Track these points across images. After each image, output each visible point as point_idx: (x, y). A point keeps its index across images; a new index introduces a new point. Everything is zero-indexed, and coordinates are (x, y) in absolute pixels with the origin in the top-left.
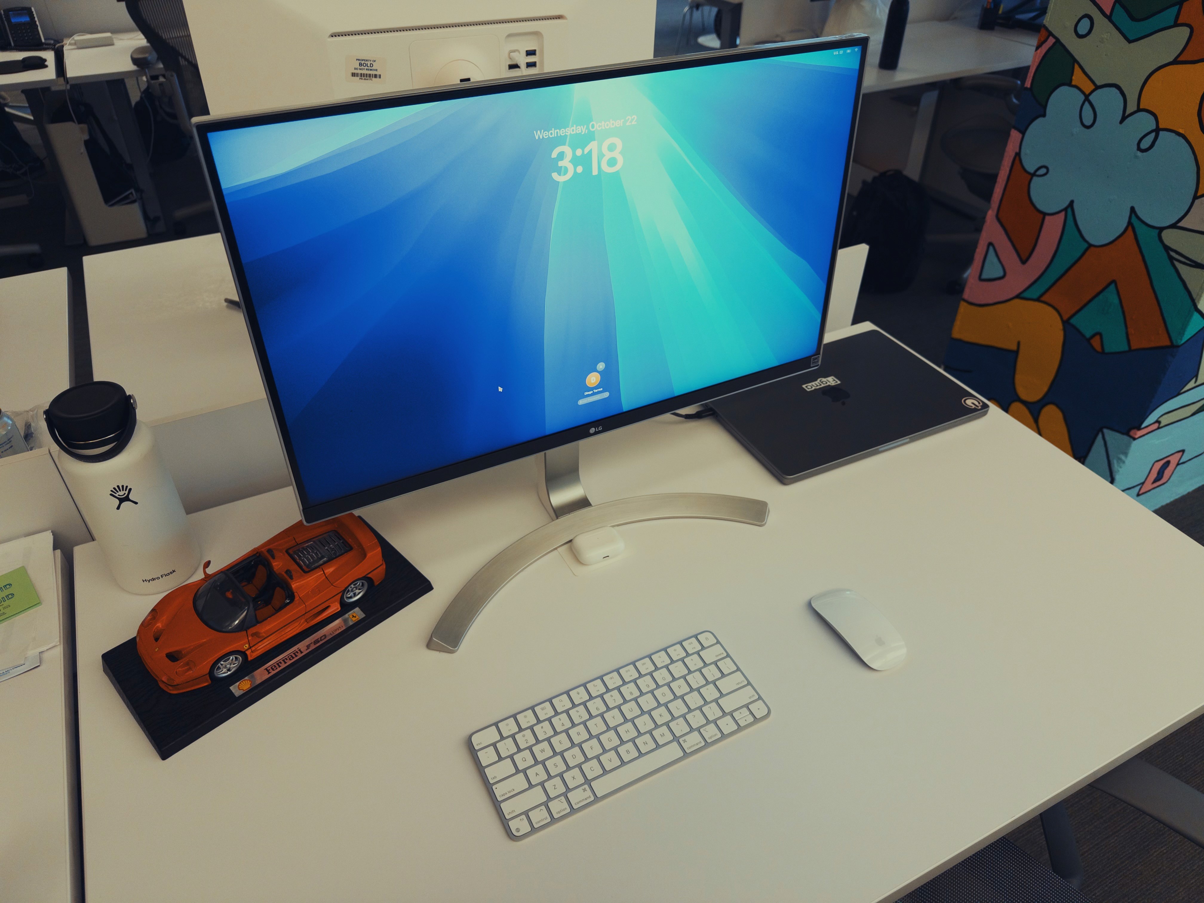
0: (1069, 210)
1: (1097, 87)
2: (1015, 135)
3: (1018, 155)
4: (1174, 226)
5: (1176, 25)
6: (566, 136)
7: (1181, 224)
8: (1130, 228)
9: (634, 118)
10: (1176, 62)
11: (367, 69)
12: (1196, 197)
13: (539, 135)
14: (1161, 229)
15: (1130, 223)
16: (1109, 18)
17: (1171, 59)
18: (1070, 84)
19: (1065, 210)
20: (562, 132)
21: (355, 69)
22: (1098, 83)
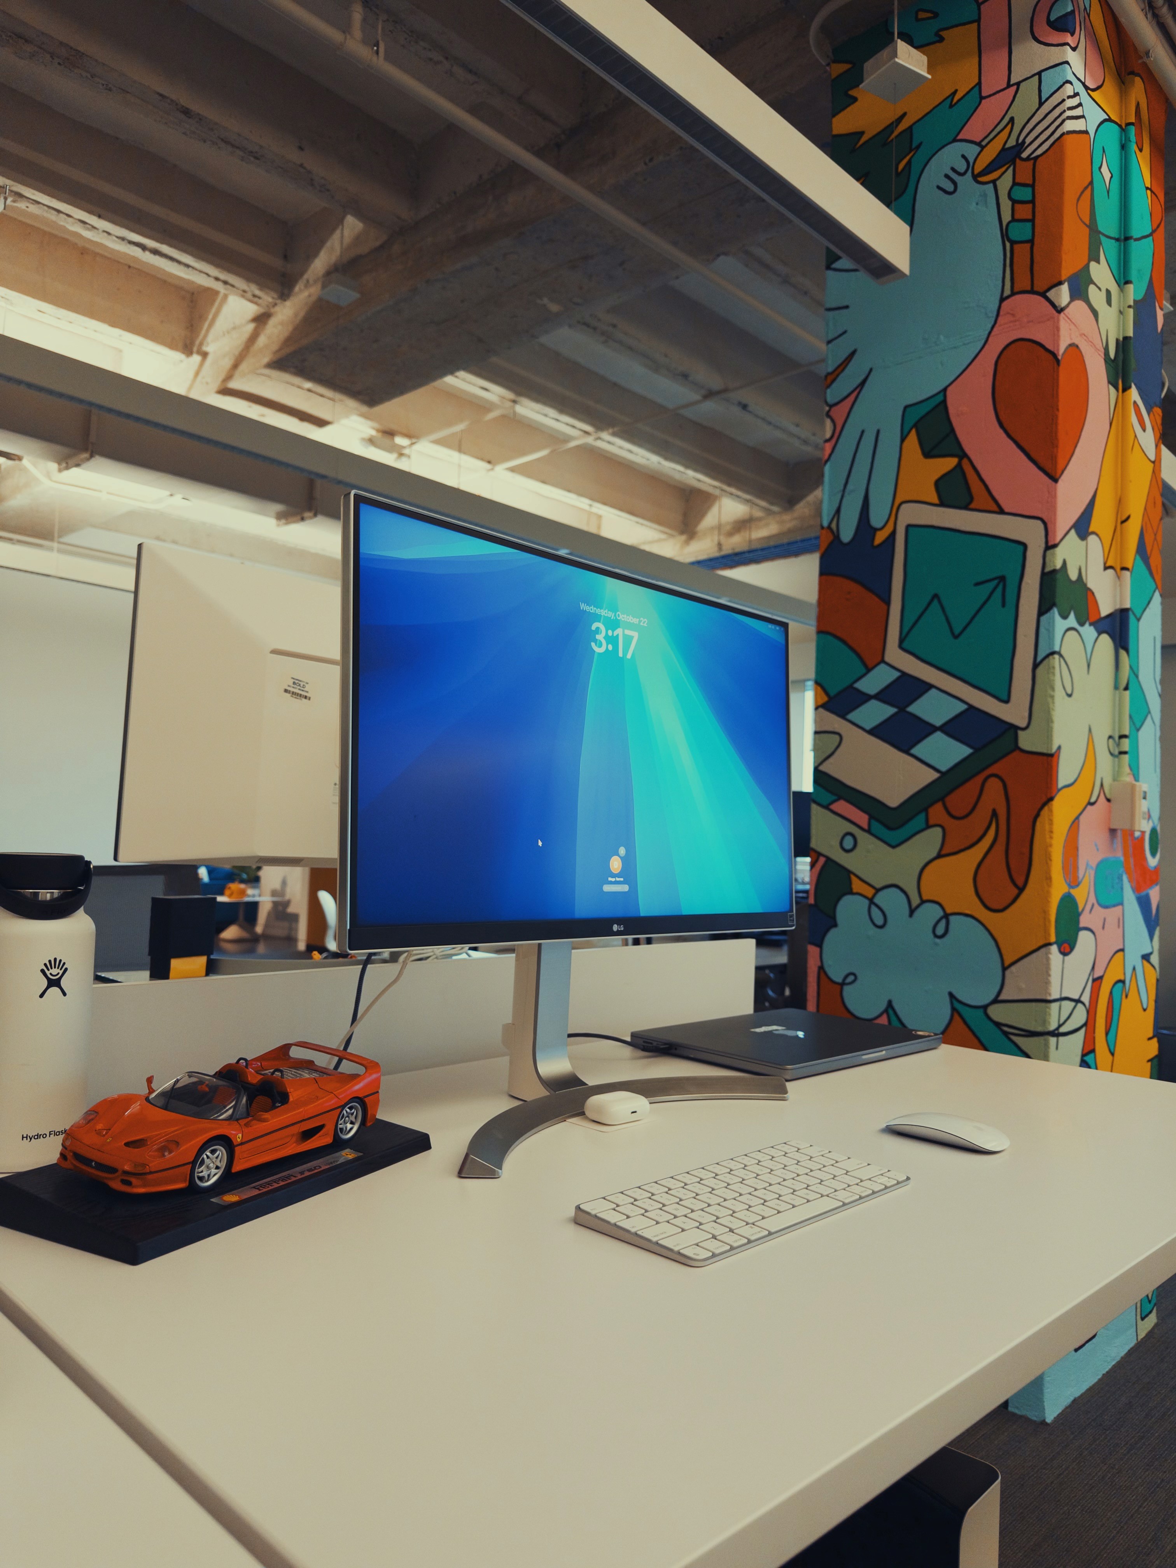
0: (890, 1011)
1: (878, 891)
2: (812, 950)
3: (821, 968)
4: (996, 1001)
5: (928, 826)
6: (601, 615)
7: (1003, 997)
8: (956, 1016)
9: (645, 621)
10: (939, 856)
11: (299, 689)
12: (1004, 969)
13: (583, 606)
14: (985, 1008)
15: (954, 1010)
16: (869, 831)
17: (934, 854)
18: (851, 893)
19: (886, 1011)
20: (598, 611)
21: (289, 686)
22: (878, 886)
